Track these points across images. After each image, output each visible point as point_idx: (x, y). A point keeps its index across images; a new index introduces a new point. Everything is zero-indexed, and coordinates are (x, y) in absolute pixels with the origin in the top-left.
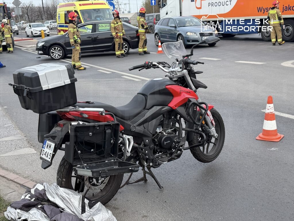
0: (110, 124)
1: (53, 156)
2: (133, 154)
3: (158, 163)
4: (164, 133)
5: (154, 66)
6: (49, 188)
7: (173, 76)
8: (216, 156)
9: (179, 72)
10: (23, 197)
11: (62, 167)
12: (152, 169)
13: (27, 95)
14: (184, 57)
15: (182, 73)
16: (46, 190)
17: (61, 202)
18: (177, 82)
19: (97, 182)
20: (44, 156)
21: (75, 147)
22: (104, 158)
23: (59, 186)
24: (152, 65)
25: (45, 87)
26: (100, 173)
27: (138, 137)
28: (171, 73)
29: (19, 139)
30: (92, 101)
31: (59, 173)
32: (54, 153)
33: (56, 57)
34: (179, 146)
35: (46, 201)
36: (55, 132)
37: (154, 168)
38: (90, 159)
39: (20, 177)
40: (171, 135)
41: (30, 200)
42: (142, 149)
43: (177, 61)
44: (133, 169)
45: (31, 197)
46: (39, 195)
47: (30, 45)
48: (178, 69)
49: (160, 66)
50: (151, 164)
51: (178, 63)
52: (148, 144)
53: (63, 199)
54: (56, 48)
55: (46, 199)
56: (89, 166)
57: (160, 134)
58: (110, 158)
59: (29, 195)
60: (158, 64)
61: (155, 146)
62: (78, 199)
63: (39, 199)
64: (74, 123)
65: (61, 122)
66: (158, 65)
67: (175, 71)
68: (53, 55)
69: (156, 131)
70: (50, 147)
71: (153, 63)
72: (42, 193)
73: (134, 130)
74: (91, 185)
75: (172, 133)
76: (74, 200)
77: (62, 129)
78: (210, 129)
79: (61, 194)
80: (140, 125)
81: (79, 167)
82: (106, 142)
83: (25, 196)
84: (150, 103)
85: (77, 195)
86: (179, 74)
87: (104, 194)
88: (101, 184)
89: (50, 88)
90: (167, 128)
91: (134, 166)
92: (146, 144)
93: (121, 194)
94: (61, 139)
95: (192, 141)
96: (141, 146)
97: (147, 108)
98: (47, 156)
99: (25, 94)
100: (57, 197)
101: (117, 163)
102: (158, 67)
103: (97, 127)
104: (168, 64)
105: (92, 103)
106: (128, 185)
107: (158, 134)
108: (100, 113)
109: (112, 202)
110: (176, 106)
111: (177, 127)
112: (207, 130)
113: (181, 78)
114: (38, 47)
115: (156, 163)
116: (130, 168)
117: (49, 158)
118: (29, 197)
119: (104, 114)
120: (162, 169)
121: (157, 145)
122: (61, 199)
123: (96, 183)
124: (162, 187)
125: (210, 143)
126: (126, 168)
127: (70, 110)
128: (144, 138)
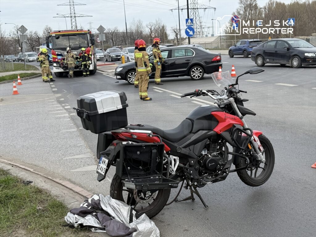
0: (155, 144)
1: (107, 170)
2: (179, 173)
3: (202, 183)
4: (209, 156)
5: (204, 94)
6: (103, 199)
7: (220, 103)
8: (264, 181)
9: (225, 99)
10: (81, 205)
11: (115, 180)
12: (197, 188)
13: (86, 117)
14: (229, 86)
15: (229, 101)
16: (101, 200)
17: (113, 212)
18: (224, 109)
19: (145, 196)
20: (100, 170)
21: (123, 163)
22: (150, 175)
23: (111, 198)
24: (201, 93)
25: (100, 111)
26: (142, 186)
27: (184, 158)
28: (219, 100)
29: (88, 157)
30: (142, 124)
31: (112, 186)
32: (107, 168)
33: (132, 82)
34: (224, 168)
35: (100, 210)
36: (109, 151)
37: (199, 187)
38: (137, 175)
39: (85, 191)
40: (217, 158)
41: (87, 208)
42: (187, 169)
43: (226, 89)
44: (172, 185)
45: (88, 206)
46: (95, 204)
47: (111, 70)
48: (225, 97)
49: (209, 94)
50: (196, 184)
51: (226, 91)
52: (193, 165)
53: (114, 209)
54: (133, 73)
55: (100, 208)
56: (136, 181)
57: (206, 156)
58: (155, 175)
59: (87, 204)
60: (207, 91)
61: (200, 167)
62: (127, 210)
63: (94, 207)
64: (124, 143)
65: (115, 142)
66: (207, 93)
67: (222, 99)
68: (130, 80)
69: (202, 153)
70: (105, 163)
71: (203, 91)
72: (97, 202)
73: (179, 152)
74: (139, 198)
75: (218, 156)
76: (124, 211)
77: (115, 148)
78: (257, 154)
79: (113, 204)
80: (185, 147)
81: (126, 181)
82: (152, 161)
83: (83, 205)
84: (196, 127)
85: (126, 206)
86: (226, 101)
87: (152, 208)
88: (149, 198)
89: (105, 112)
90: (213, 151)
91: (174, 182)
92: (191, 164)
93: (169, 210)
94: (114, 156)
95: (238, 164)
96: (186, 166)
97: (193, 132)
98: (102, 171)
99: (84, 117)
100: (109, 207)
101: (162, 180)
102: (207, 95)
103: (144, 147)
104: (217, 92)
105: (142, 126)
106: (177, 203)
107: (203, 157)
108: (148, 134)
109: (159, 216)
110: (221, 131)
111: (223, 151)
112: (254, 155)
113: (228, 105)
114: (117, 73)
115: (201, 183)
116: (170, 184)
117: (103, 172)
118: (87, 205)
119: (151, 136)
120: (211, 190)
121: (202, 167)
122: (113, 209)
123: (143, 197)
124: (207, 206)
125: (258, 168)
126: (166, 184)
127: (122, 131)
128: (190, 159)
